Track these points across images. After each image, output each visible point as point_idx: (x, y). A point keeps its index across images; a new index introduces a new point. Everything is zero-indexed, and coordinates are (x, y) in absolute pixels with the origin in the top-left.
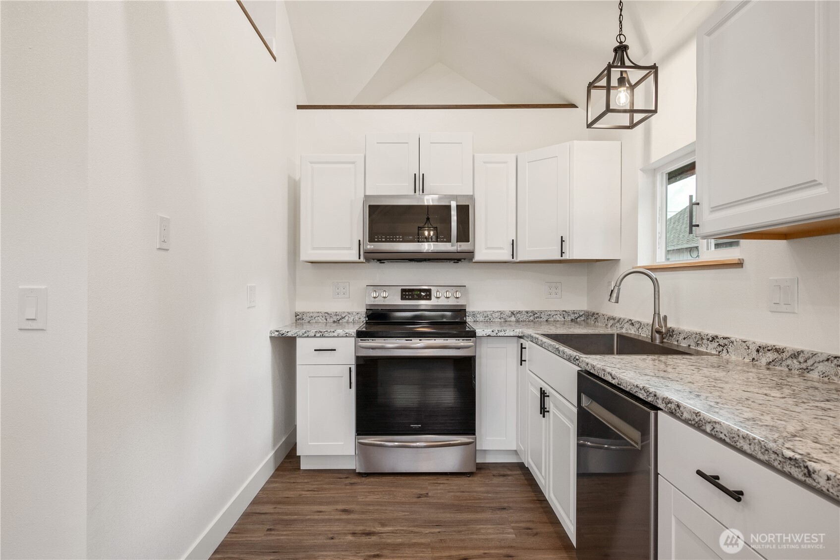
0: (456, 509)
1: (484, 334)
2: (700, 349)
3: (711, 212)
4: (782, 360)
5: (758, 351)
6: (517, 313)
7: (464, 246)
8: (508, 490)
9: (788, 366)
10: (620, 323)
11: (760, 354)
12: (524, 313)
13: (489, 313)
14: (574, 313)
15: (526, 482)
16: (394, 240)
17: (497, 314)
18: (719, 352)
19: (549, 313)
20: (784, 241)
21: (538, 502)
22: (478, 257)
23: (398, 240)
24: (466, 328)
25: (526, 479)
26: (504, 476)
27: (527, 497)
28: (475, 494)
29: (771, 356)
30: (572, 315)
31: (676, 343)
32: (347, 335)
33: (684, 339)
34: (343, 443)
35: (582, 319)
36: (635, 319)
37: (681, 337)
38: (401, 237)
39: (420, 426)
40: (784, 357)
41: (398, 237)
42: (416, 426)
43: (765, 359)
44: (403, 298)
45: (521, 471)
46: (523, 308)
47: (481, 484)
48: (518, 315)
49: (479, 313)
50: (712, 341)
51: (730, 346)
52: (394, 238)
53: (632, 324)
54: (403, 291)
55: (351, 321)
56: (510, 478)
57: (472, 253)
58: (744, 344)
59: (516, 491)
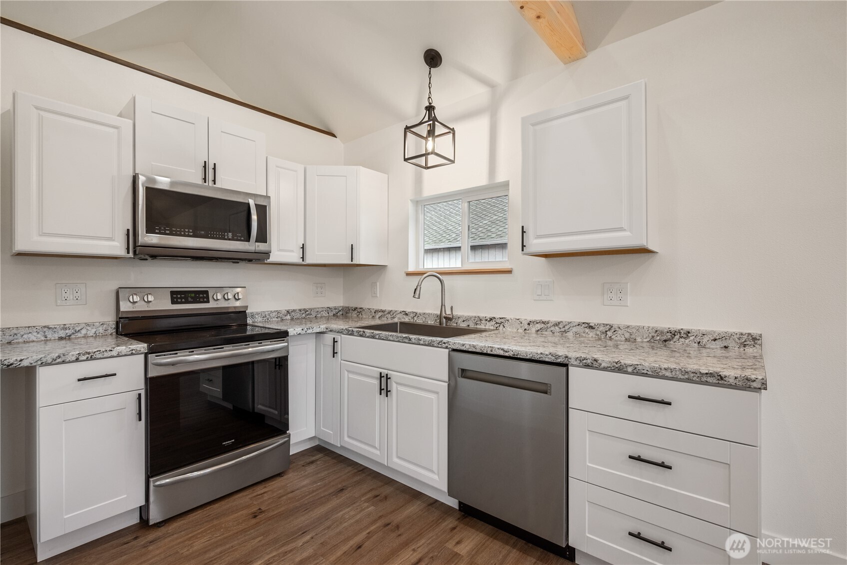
0: (303, 510)
1: (295, 332)
2: (478, 327)
3: (536, 238)
4: (547, 328)
5: (529, 324)
6: (292, 312)
7: (261, 247)
8: (328, 474)
9: (552, 331)
10: (391, 314)
11: (531, 326)
12: (297, 311)
13: (267, 313)
14: (335, 309)
15: (335, 461)
16: (183, 233)
17: (274, 314)
18: (497, 328)
19: (317, 310)
20: (544, 259)
21: (360, 472)
22: (273, 258)
23: (187, 233)
24: (246, 330)
25: (333, 458)
26: (312, 462)
27: (348, 472)
28: (305, 489)
29: (539, 326)
30: (334, 311)
31: (455, 325)
32: (134, 352)
33: (464, 321)
34: (125, 496)
35: (341, 313)
36: (408, 310)
37: (460, 321)
38: (191, 231)
39: (234, 440)
40: (549, 326)
41: (187, 230)
42: (229, 442)
43: (533, 329)
44: (173, 302)
45: (321, 453)
46: (297, 307)
47: (301, 477)
48: (292, 313)
49: (258, 314)
50: (490, 321)
51: (506, 323)
52: (182, 231)
53: (407, 314)
54: (172, 293)
55: (91, 335)
56: (318, 463)
57: (267, 254)
58: (518, 321)
59: (335, 471)
